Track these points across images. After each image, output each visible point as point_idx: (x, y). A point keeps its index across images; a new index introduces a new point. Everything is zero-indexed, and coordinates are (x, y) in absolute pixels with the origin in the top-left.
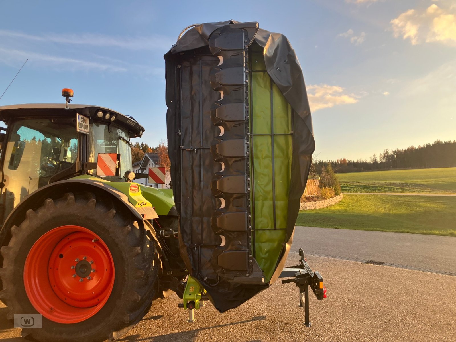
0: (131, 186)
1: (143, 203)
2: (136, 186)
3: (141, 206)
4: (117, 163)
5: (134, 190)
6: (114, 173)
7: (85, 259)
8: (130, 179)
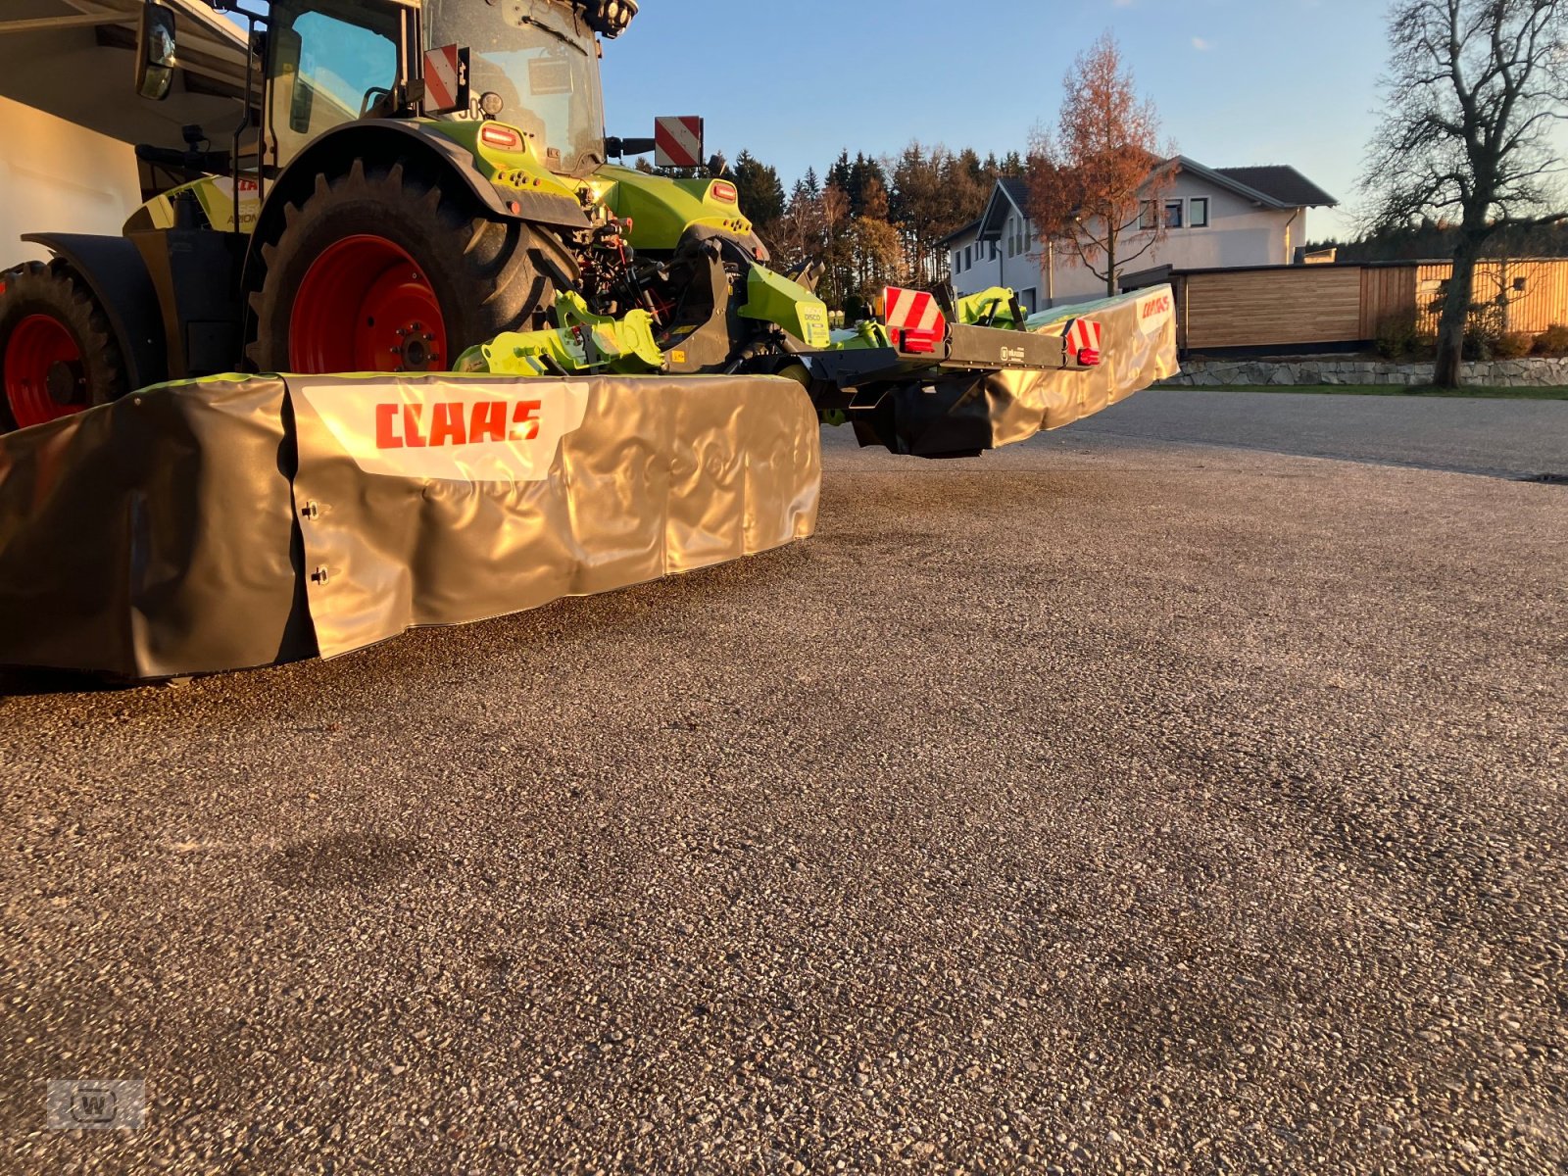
0: (484, 131)
1: (519, 176)
2: (511, 132)
3: (517, 184)
4: (462, 71)
5: (502, 143)
6: (454, 99)
7: (416, 327)
8: (492, 111)
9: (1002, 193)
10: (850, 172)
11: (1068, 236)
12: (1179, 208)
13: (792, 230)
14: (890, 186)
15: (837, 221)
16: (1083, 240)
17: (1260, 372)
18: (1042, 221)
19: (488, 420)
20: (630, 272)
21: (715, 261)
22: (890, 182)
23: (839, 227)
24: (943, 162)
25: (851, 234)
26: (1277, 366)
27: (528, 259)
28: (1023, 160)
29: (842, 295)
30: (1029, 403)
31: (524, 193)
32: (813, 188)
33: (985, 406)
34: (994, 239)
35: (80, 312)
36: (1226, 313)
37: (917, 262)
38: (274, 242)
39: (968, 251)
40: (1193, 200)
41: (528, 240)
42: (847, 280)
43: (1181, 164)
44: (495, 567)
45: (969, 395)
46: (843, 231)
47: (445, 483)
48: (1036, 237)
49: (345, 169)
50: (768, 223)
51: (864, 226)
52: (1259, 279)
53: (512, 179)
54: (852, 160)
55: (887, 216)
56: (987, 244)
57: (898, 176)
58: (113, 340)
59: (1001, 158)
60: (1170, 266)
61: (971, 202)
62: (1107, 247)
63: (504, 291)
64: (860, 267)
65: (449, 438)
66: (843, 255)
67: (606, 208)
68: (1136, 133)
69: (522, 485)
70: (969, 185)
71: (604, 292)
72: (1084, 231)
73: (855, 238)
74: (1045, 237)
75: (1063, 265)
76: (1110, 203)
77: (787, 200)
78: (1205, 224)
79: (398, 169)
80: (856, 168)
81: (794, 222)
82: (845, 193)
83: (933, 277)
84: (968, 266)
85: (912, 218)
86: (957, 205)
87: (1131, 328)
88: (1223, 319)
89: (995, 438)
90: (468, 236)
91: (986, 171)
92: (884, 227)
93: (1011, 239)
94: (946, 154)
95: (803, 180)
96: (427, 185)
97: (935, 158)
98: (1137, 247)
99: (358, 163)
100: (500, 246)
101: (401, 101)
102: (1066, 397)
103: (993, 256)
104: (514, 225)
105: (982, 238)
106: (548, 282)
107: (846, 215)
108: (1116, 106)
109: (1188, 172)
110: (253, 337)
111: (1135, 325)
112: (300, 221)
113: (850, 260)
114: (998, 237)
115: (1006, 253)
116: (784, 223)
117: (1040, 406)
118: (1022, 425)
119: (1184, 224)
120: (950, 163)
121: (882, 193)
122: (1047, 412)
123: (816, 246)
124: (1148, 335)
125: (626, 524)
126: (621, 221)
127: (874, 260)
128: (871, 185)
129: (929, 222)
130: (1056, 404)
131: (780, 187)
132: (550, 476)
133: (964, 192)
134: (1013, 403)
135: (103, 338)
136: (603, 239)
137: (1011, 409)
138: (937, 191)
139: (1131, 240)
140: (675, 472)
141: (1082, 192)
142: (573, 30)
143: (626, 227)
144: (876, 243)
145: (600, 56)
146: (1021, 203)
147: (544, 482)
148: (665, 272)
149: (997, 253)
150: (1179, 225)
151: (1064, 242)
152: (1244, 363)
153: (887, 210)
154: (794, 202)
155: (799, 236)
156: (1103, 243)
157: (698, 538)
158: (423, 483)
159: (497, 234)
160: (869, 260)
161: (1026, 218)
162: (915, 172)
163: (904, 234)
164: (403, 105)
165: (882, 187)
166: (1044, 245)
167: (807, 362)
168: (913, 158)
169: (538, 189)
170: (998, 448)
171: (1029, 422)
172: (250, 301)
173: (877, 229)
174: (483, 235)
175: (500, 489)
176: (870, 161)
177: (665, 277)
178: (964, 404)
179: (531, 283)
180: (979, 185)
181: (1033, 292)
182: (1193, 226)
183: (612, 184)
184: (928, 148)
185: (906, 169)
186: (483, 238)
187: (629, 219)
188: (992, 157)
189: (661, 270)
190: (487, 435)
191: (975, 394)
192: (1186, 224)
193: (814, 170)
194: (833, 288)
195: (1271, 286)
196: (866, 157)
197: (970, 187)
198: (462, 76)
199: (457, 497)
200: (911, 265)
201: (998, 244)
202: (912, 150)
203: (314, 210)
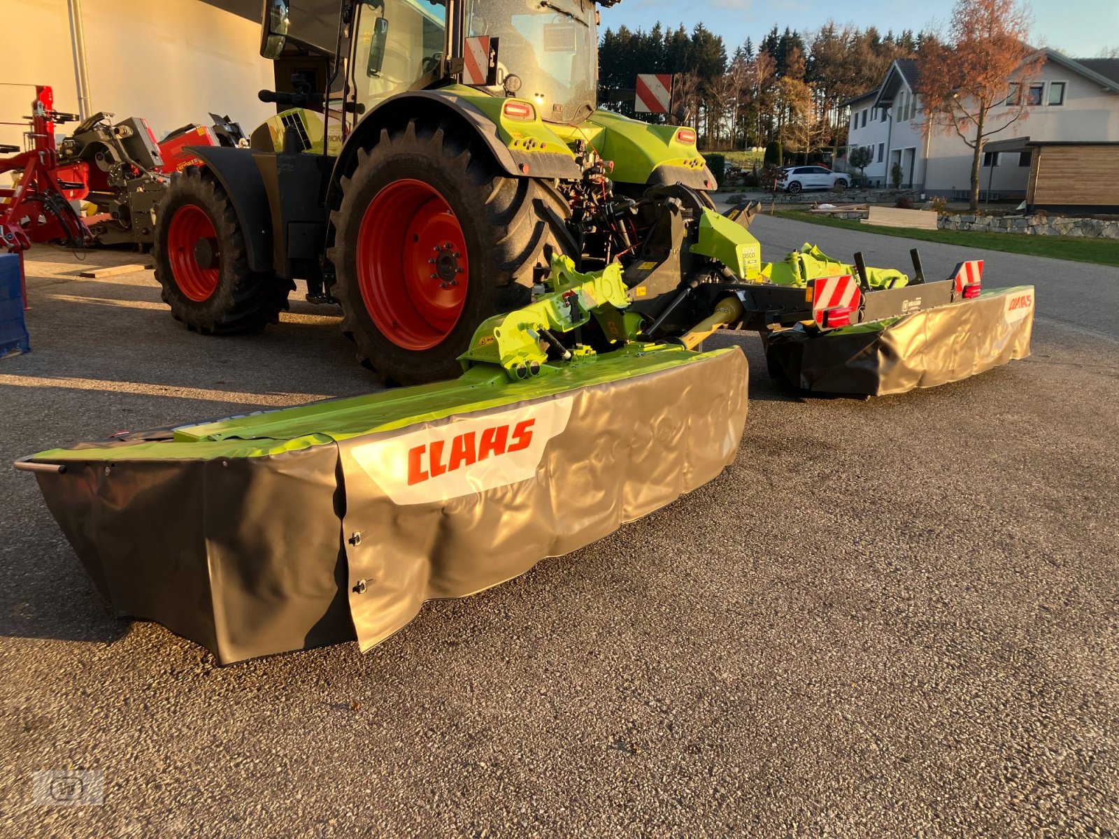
0: (506, 106)
1: (530, 142)
2: (527, 106)
3: (528, 148)
4: (492, 56)
5: (518, 115)
6: (485, 79)
7: (448, 247)
8: (512, 90)
9: (897, 72)
10: (778, 42)
11: (946, 110)
12: (1041, 89)
13: (730, 85)
14: (808, 54)
15: (765, 80)
16: (958, 114)
17: (1093, 226)
18: (926, 98)
19: (493, 440)
20: (609, 207)
21: (675, 214)
22: (808, 51)
23: (766, 84)
24: (852, 36)
25: (774, 90)
26: (1108, 223)
27: (532, 208)
28: (915, 37)
29: (764, 135)
30: (912, 365)
31: (533, 155)
32: (749, 53)
33: (876, 362)
34: (886, 107)
35: (217, 207)
36: (1072, 177)
37: (823, 114)
38: (349, 176)
39: (865, 113)
40: (1053, 83)
41: (533, 193)
42: (769, 125)
43: (1047, 54)
44: (493, 554)
45: (865, 352)
46: (769, 87)
47: (459, 500)
48: (920, 111)
49: (403, 127)
50: (713, 79)
51: (785, 84)
52: (1101, 153)
53: (524, 145)
54: (781, 33)
55: (804, 77)
56: (880, 110)
57: (815, 48)
58: (238, 229)
59: (897, 35)
60: (1028, 138)
61: (870, 69)
62: (977, 121)
63: (514, 234)
64: (780, 115)
65: (463, 462)
66: (767, 106)
67: (595, 154)
68: (1013, 30)
69: (515, 487)
70: (870, 55)
71: (588, 219)
72: (960, 107)
73: (777, 92)
74: (928, 111)
75: (939, 133)
76: (985, 87)
77: (729, 62)
78: (1061, 104)
79: (440, 132)
80: (784, 40)
81: (732, 78)
82: (773, 58)
83: (834, 125)
84: (864, 124)
85: (823, 79)
86: (859, 71)
87: (999, 318)
88: (1065, 182)
89: (880, 388)
90: (489, 191)
91: (884, 45)
92: (800, 85)
93: (900, 108)
94: (854, 31)
95: (742, 46)
96: (462, 147)
97: (845, 34)
98: (1003, 122)
99: (411, 124)
100: (512, 198)
101: (446, 72)
102: (941, 365)
103: (884, 119)
104: (524, 182)
105: (877, 106)
106: (547, 226)
107: (772, 75)
108: (1000, 8)
109: (1053, 61)
110: (332, 244)
111: (1002, 316)
112: (370, 161)
113: (772, 109)
114: (890, 105)
115: (895, 119)
116: (725, 79)
117: (920, 368)
118: (905, 382)
119: (1043, 103)
120: (856, 37)
121: (802, 59)
122: (924, 374)
123: (748, 98)
124: (1011, 324)
125: (594, 496)
126: (605, 163)
127: (791, 110)
128: (794, 52)
129: (836, 83)
130: (932, 368)
131: (724, 51)
132: (537, 473)
133: (866, 62)
134: (899, 363)
135: (233, 227)
136: (590, 177)
137: (897, 367)
138: (844, 59)
139: (999, 116)
140: (634, 446)
141: (963, 77)
142: (579, 8)
143: (608, 169)
144: (794, 97)
145: (598, 24)
146: (912, 82)
147: (532, 479)
148: (635, 207)
149: (888, 118)
150: (1039, 103)
151: (943, 115)
152: (1080, 219)
153: (804, 73)
154: (734, 63)
155: (735, 90)
156: (974, 118)
157: (647, 492)
158: (443, 503)
159: (510, 189)
160: (787, 110)
161: (915, 93)
162: (828, 44)
163: (815, 91)
164: (447, 76)
165: (802, 55)
166: (926, 117)
167: (741, 295)
168: (828, 33)
169: (543, 151)
170: (882, 396)
171: (909, 380)
172: (331, 218)
173: (795, 87)
174: (501, 190)
175: (499, 494)
176: (795, 34)
177: (634, 212)
178: (859, 359)
179: (533, 227)
180: (878, 56)
181: (913, 150)
182: (1050, 104)
183: (600, 130)
184: (841, 25)
185: (821, 41)
186: (502, 192)
187: (612, 162)
188: (890, 34)
189: (632, 206)
190: (491, 452)
191: (869, 352)
192: (1045, 102)
193: (751, 40)
194: (757, 130)
195: (1109, 159)
196: (792, 31)
197: (871, 57)
198: (492, 60)
199: (468, 507)
200: (818, 115)
201: (889, 111)
202: (828, 27)
203: (379, 155)
